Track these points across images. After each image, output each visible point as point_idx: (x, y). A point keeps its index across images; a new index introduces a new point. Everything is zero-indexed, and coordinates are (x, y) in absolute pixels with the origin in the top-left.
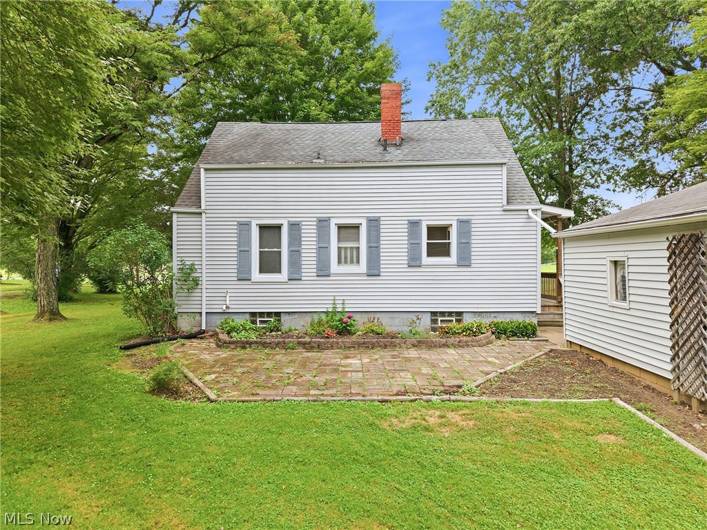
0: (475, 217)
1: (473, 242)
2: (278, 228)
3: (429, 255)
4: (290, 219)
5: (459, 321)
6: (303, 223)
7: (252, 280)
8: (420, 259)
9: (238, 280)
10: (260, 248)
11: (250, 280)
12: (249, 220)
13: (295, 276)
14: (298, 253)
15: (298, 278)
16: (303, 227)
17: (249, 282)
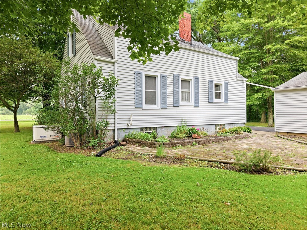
0: (229, 82)
1: (229, 92)
2: (155, 77)
3: (215, 98)
4: (162, 74)
5: (224, 128)
6: (168, 77)
7: (143, 109)
8: (213, 100)
9: (136, 108)
10: (146, 89)
11: (142, 108)
12: (141, 71)
13: (164, 106)
14: (165, 93)
15: (165, 107)
16: (168, 79)
17: (141, 110)
